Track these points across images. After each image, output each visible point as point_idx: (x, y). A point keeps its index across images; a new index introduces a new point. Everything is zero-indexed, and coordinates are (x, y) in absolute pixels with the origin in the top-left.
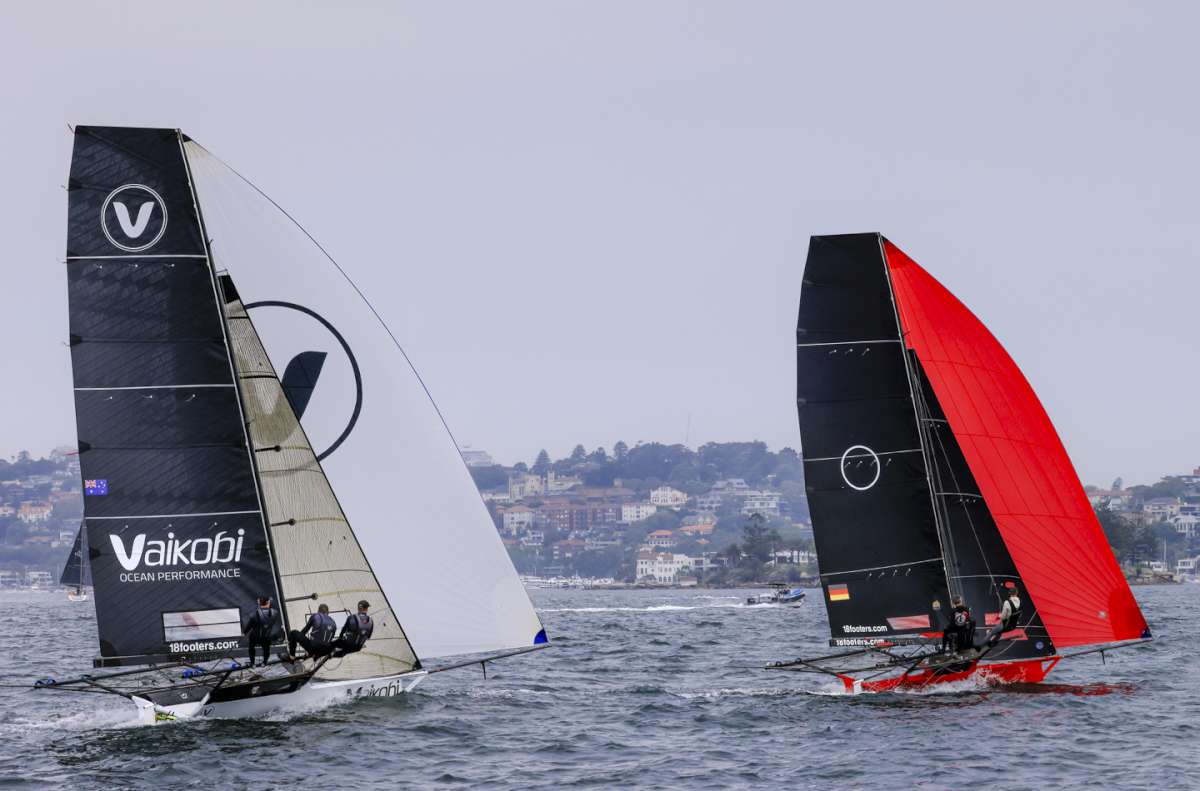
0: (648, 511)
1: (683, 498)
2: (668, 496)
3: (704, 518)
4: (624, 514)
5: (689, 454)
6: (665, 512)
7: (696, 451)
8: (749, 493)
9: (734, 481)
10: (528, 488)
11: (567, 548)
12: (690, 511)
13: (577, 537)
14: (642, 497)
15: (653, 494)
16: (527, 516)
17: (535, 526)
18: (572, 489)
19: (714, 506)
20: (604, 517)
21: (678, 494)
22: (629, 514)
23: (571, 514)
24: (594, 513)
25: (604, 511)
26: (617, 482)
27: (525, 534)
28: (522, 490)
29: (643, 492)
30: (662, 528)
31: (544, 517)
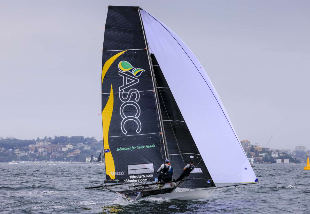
0: (66, 149)
1: (73, 147)
2: (69, 146)
3: (78, 150)
4: (62, 149)
5: (69, 138)
6: (70, 149)
7: (70, 137)
8: (84, 146)
9: (81, 143)
10: (40, 144)
11: (53, 156)
12: (75, 149)
13: (54, 154)
14: (65, 146)
15: (67, 146)
16: (43, 150)
17: (45, 151)
18: (50, 144)
19: (79, 148)
20: (58, 150)
21: (72, 146)
22: (63, 149)
23: (52, 149)
24: (56, 149)
25: (58, 149)
26: (58, 143)
27: (43, 153)
28: (39, 145)
29: (64, 145)
30: (70, 152)
31: (46, 150)
